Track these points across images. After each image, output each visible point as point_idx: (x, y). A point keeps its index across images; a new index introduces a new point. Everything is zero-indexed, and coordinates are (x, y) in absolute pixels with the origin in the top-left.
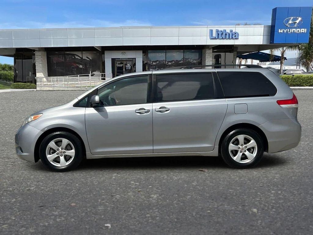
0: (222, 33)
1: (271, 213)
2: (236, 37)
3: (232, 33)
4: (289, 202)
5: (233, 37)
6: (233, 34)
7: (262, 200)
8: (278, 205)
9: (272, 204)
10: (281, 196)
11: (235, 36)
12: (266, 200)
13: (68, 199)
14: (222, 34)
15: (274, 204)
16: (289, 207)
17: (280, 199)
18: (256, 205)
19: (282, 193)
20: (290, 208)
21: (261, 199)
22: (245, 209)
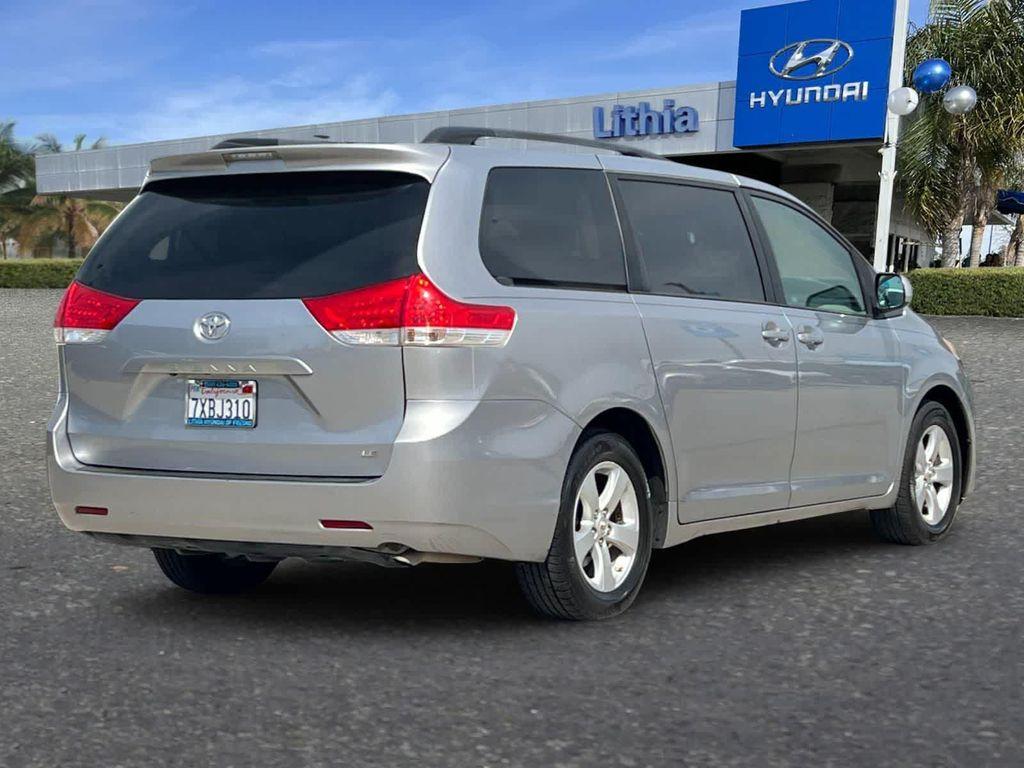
0: (634, 116)
1: (855, 633)
2: (690, 126)
3: (672, 113)
4: (931, 606)
5: (678, 125)
6: (675, 115)
7: (818, 592)
8: (883, 613)
9: (856, 608)
10: (896, 586)
11: (685, 123)
12: (836, 593)
13: (101, 552)
14: (636, 119)
15: (866, 606)
16: (931, 619)
17: (893, 594)
18: (794, 607)
19: (899, 576)
20: (935, 623)
21: (812, 589)
22: (749, 616)
